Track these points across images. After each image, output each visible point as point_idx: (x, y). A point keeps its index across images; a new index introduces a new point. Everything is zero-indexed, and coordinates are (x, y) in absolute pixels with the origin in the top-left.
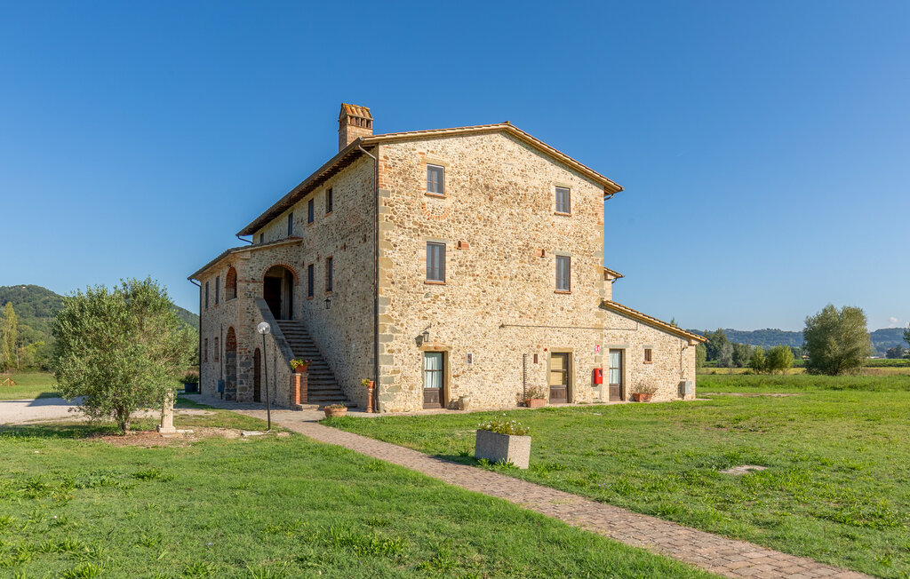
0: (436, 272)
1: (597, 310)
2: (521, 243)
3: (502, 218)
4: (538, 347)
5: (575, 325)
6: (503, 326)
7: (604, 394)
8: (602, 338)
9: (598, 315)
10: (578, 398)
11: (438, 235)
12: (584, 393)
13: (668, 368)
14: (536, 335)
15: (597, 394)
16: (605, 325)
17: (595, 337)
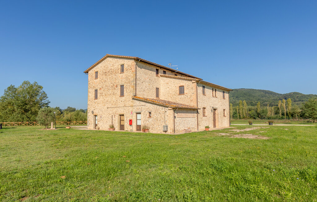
0: (96, 97)
1: (132, 100)
2: (112, 85)
3: (108, 80)
4: (115, 113)
5: (125, 106)
6: (108, 108)
7: (134, 128)
8: (133, 109)
9: (132, 102)
10: (126, 129)
11: (97, 88)
12: (127, 128)
13: (159, 119)
14: (115, 110)
15: (131, 128)
16: (134, 105)
17: (131, 109)
